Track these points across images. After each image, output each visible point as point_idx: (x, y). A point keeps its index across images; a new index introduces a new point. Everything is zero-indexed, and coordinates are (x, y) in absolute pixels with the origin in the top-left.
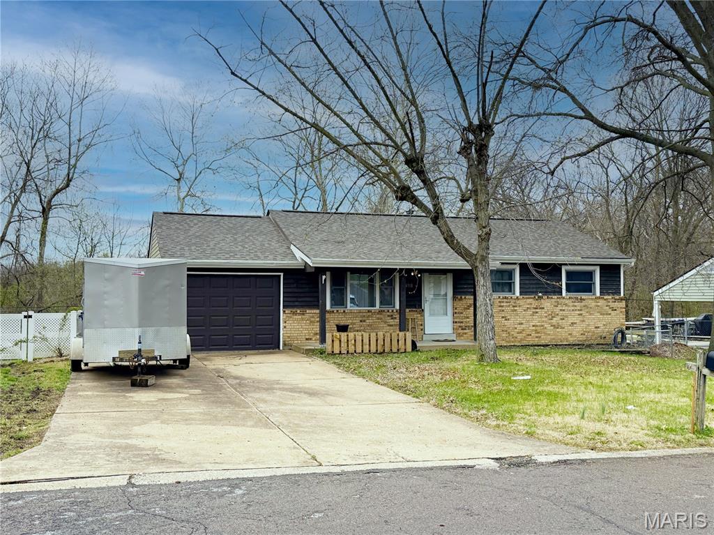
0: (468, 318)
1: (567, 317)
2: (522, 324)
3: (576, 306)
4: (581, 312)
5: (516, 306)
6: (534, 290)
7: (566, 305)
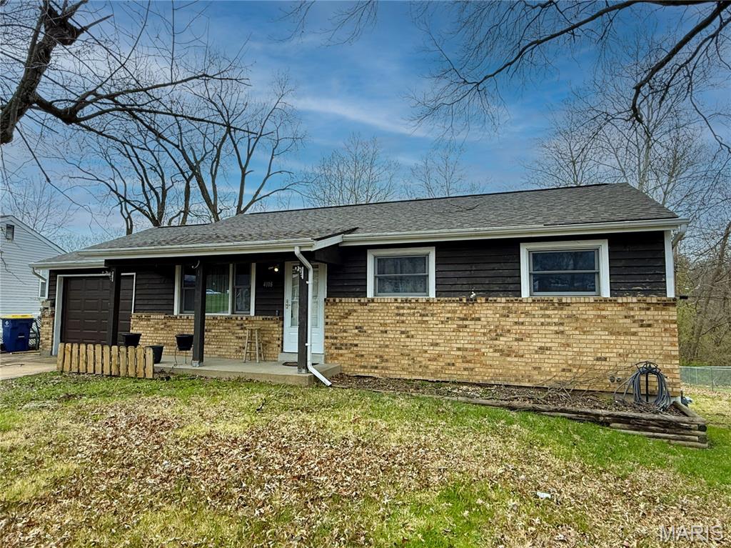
0: (345, 331)
1: (529, 335)
2: (437, 344)
3: (549, 317)
4: (561, 328)
5: (427, 315)
6: (465, 287)
7: (527, 314)
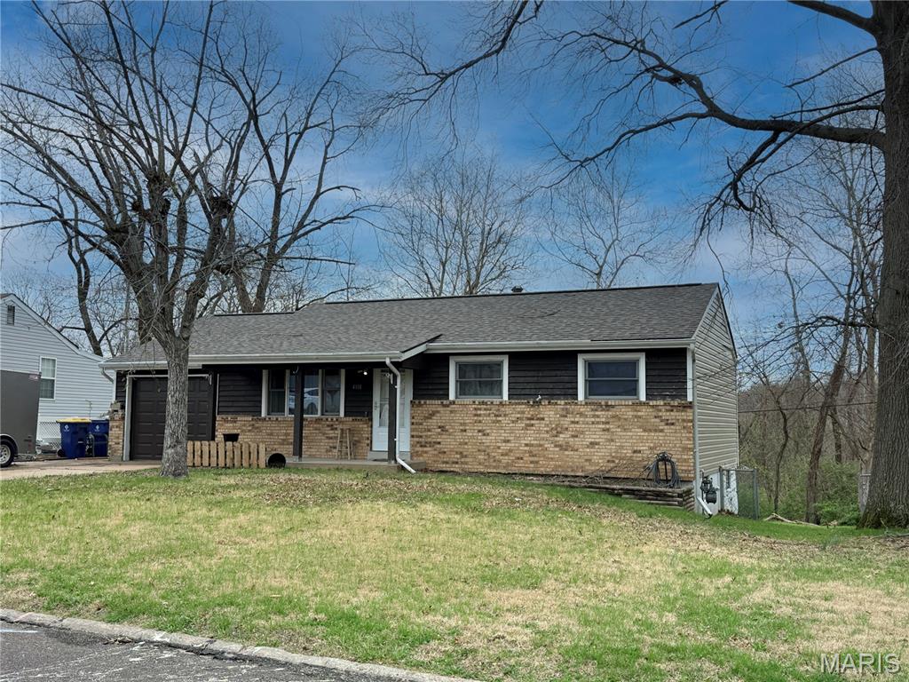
0: (429, 430)
1: (583, 433)
2: (508, 441)
3: (598, 416)
4: (608, 426)
5: (500, 416)
6: (533, 392)
7: (581, 414)
